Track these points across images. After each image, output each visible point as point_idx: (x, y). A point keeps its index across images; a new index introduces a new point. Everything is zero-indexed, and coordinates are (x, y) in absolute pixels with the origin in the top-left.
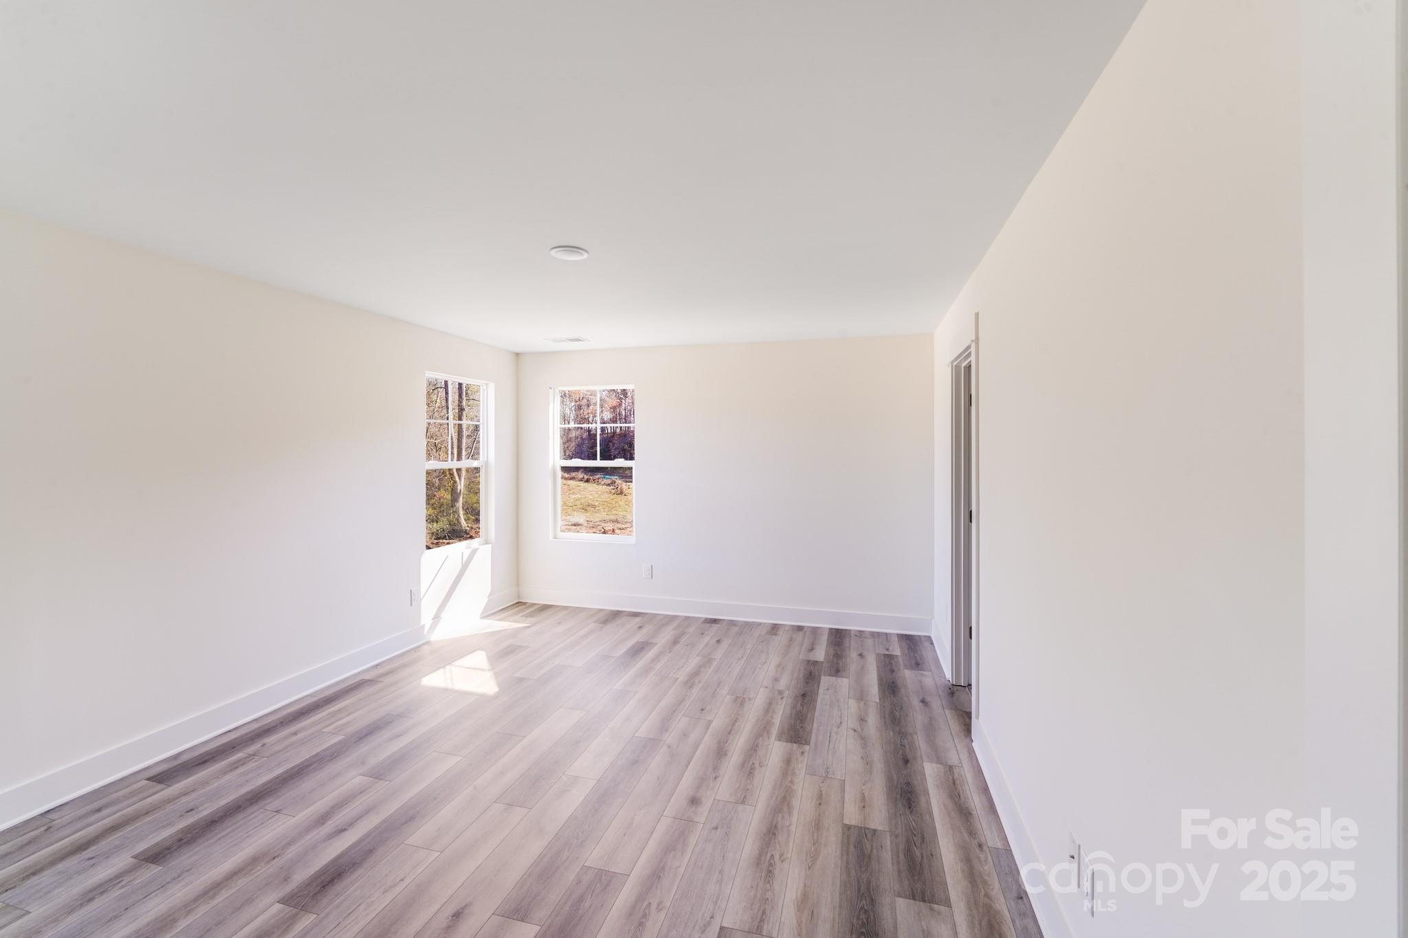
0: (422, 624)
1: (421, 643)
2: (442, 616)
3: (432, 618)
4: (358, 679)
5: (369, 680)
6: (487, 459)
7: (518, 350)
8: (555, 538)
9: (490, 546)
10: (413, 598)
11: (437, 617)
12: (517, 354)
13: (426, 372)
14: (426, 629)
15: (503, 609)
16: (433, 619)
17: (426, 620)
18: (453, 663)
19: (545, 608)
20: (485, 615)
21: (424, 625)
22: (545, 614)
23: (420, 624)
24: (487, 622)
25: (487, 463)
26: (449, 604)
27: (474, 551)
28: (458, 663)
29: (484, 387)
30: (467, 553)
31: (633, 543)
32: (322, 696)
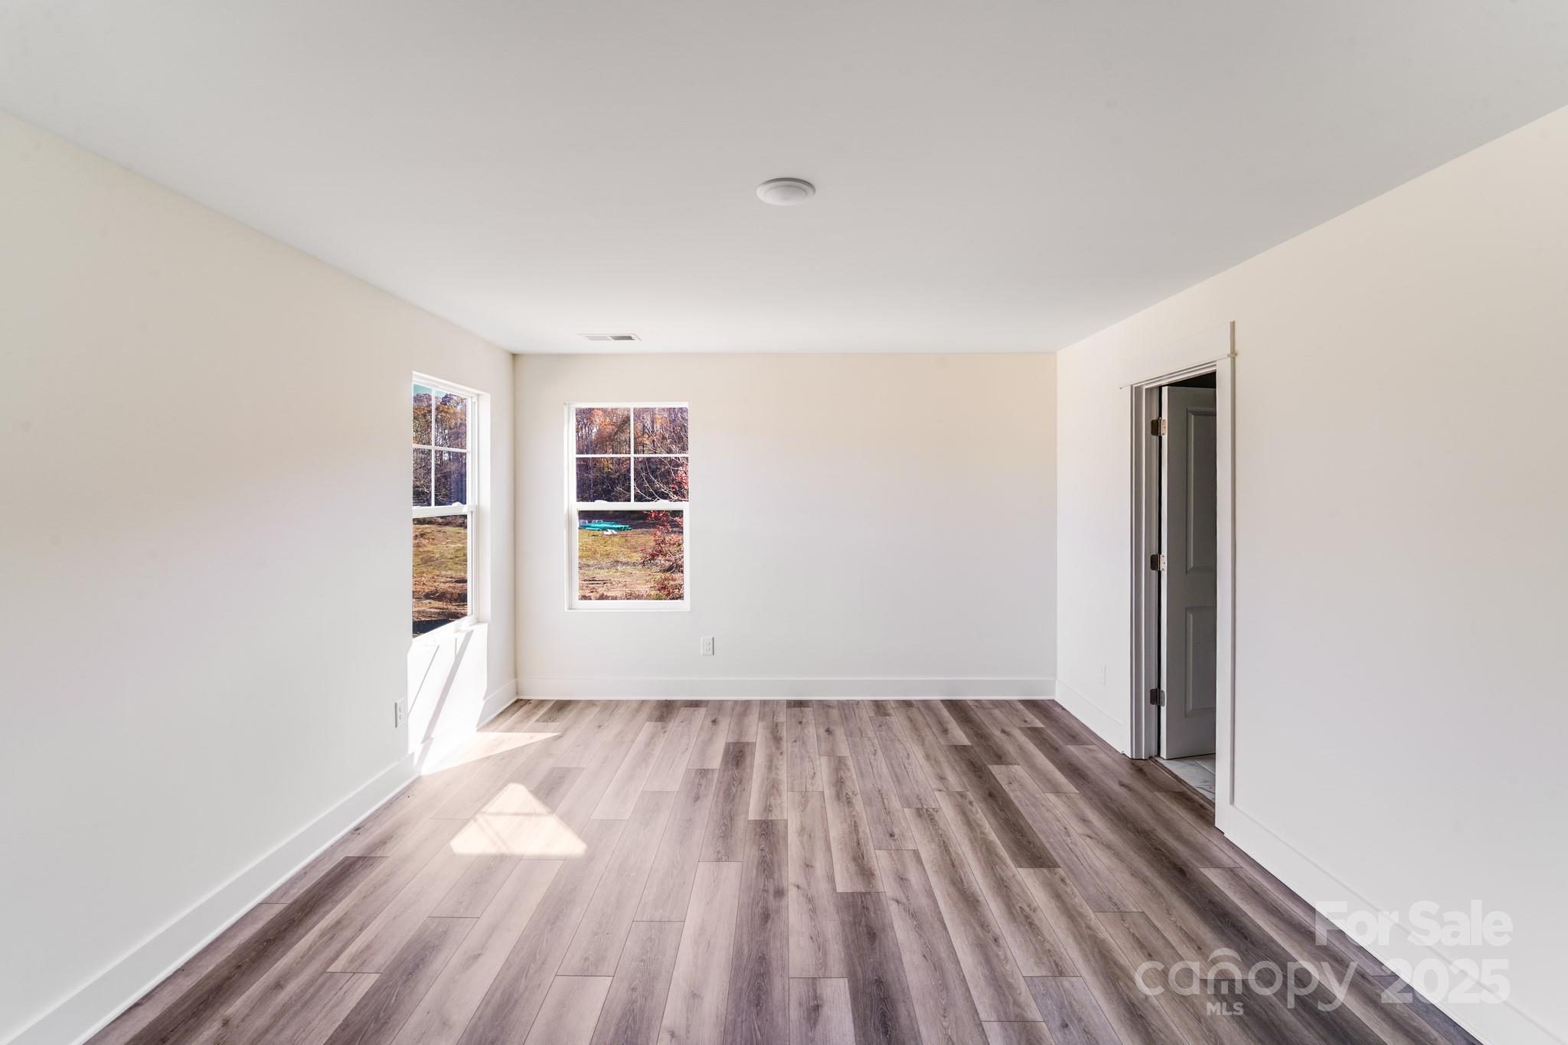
0: (410, 752)
1: (407, 783)
2: (432, 736)
3: (421, 740)
4: (339, 857)
5: (359, 858)
6: (479, 503)
7: (517, 349)
8: (570, 609)
9: (485, 626)
10: (398, 715)
11: (427, 739)
12: (514, 356)
13: (414, 373)
14: (415, 761)
15: (502, 713)
16: (423, 742)
17: (415, 746)
18: (484, 810)
19: (561, 706)
20: (486, 725)
21: (413, 754)
22: (569, 715)
23: (407, 752)
24: (492, 736)
25: (478, 508)
26: (442, 715)
27: (469, 635)
28: (492, 807)
29: (475, 400)
30: (461, 637)
31: (689, 610)
32: (289, 900)
